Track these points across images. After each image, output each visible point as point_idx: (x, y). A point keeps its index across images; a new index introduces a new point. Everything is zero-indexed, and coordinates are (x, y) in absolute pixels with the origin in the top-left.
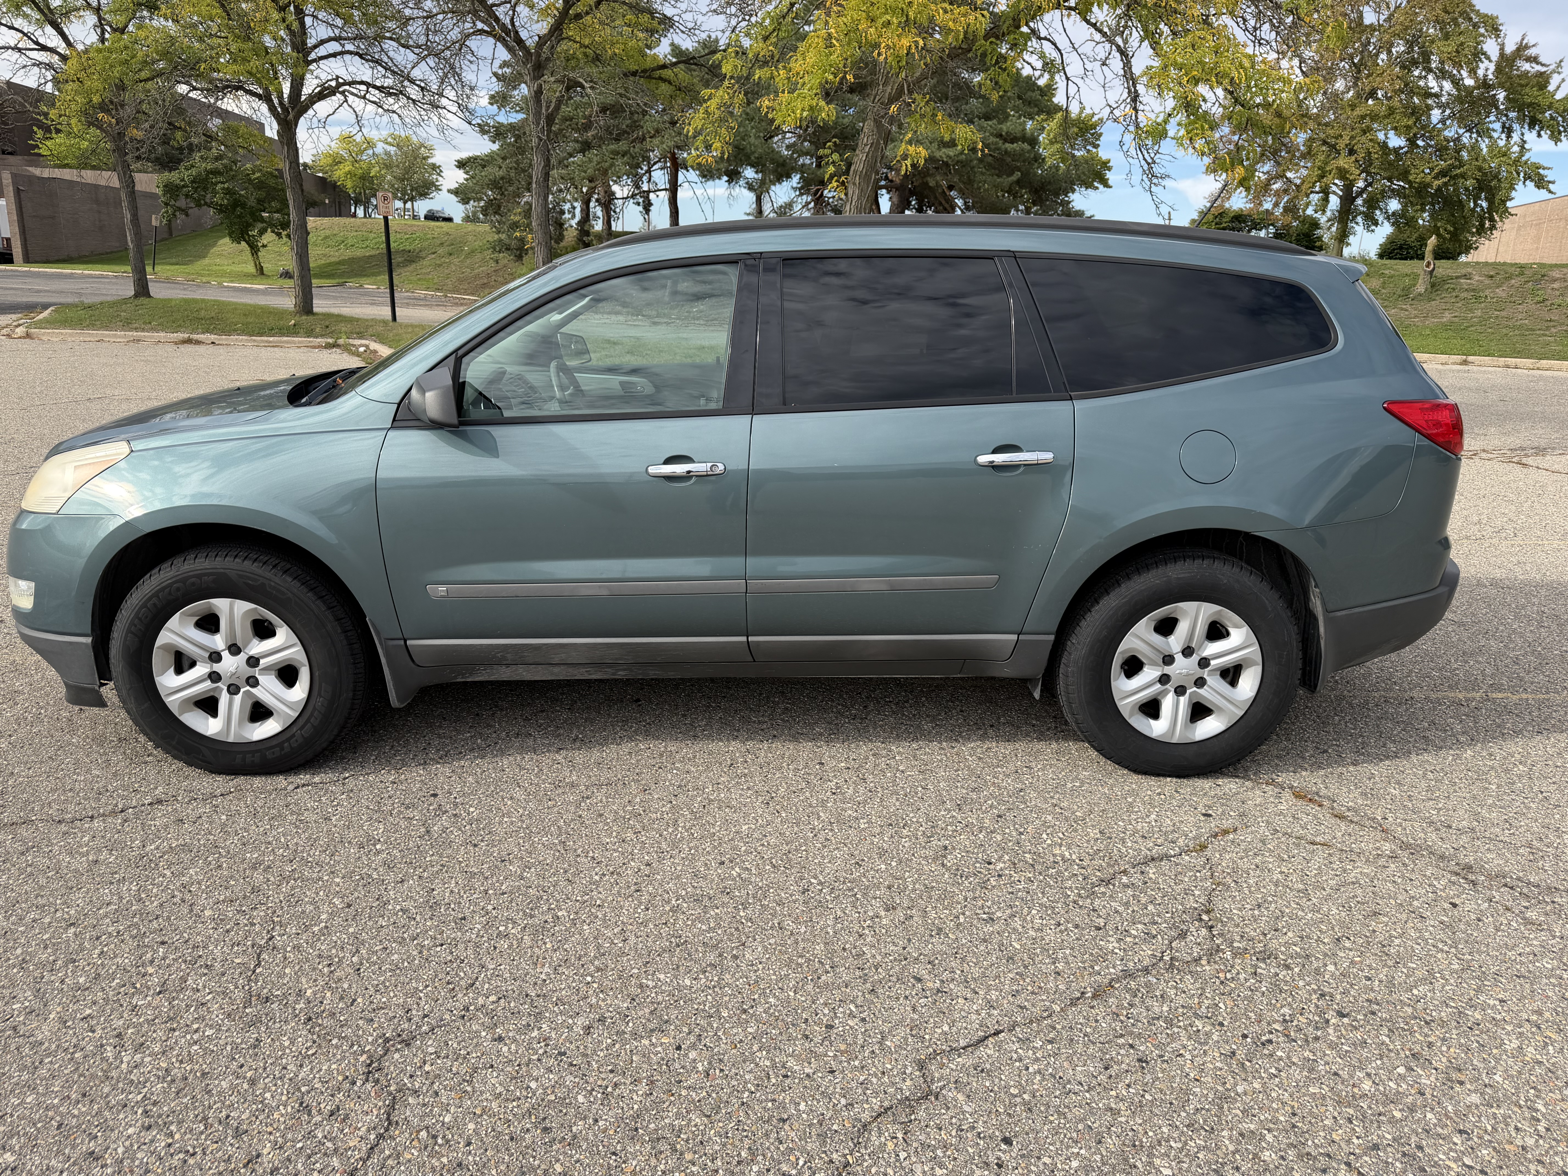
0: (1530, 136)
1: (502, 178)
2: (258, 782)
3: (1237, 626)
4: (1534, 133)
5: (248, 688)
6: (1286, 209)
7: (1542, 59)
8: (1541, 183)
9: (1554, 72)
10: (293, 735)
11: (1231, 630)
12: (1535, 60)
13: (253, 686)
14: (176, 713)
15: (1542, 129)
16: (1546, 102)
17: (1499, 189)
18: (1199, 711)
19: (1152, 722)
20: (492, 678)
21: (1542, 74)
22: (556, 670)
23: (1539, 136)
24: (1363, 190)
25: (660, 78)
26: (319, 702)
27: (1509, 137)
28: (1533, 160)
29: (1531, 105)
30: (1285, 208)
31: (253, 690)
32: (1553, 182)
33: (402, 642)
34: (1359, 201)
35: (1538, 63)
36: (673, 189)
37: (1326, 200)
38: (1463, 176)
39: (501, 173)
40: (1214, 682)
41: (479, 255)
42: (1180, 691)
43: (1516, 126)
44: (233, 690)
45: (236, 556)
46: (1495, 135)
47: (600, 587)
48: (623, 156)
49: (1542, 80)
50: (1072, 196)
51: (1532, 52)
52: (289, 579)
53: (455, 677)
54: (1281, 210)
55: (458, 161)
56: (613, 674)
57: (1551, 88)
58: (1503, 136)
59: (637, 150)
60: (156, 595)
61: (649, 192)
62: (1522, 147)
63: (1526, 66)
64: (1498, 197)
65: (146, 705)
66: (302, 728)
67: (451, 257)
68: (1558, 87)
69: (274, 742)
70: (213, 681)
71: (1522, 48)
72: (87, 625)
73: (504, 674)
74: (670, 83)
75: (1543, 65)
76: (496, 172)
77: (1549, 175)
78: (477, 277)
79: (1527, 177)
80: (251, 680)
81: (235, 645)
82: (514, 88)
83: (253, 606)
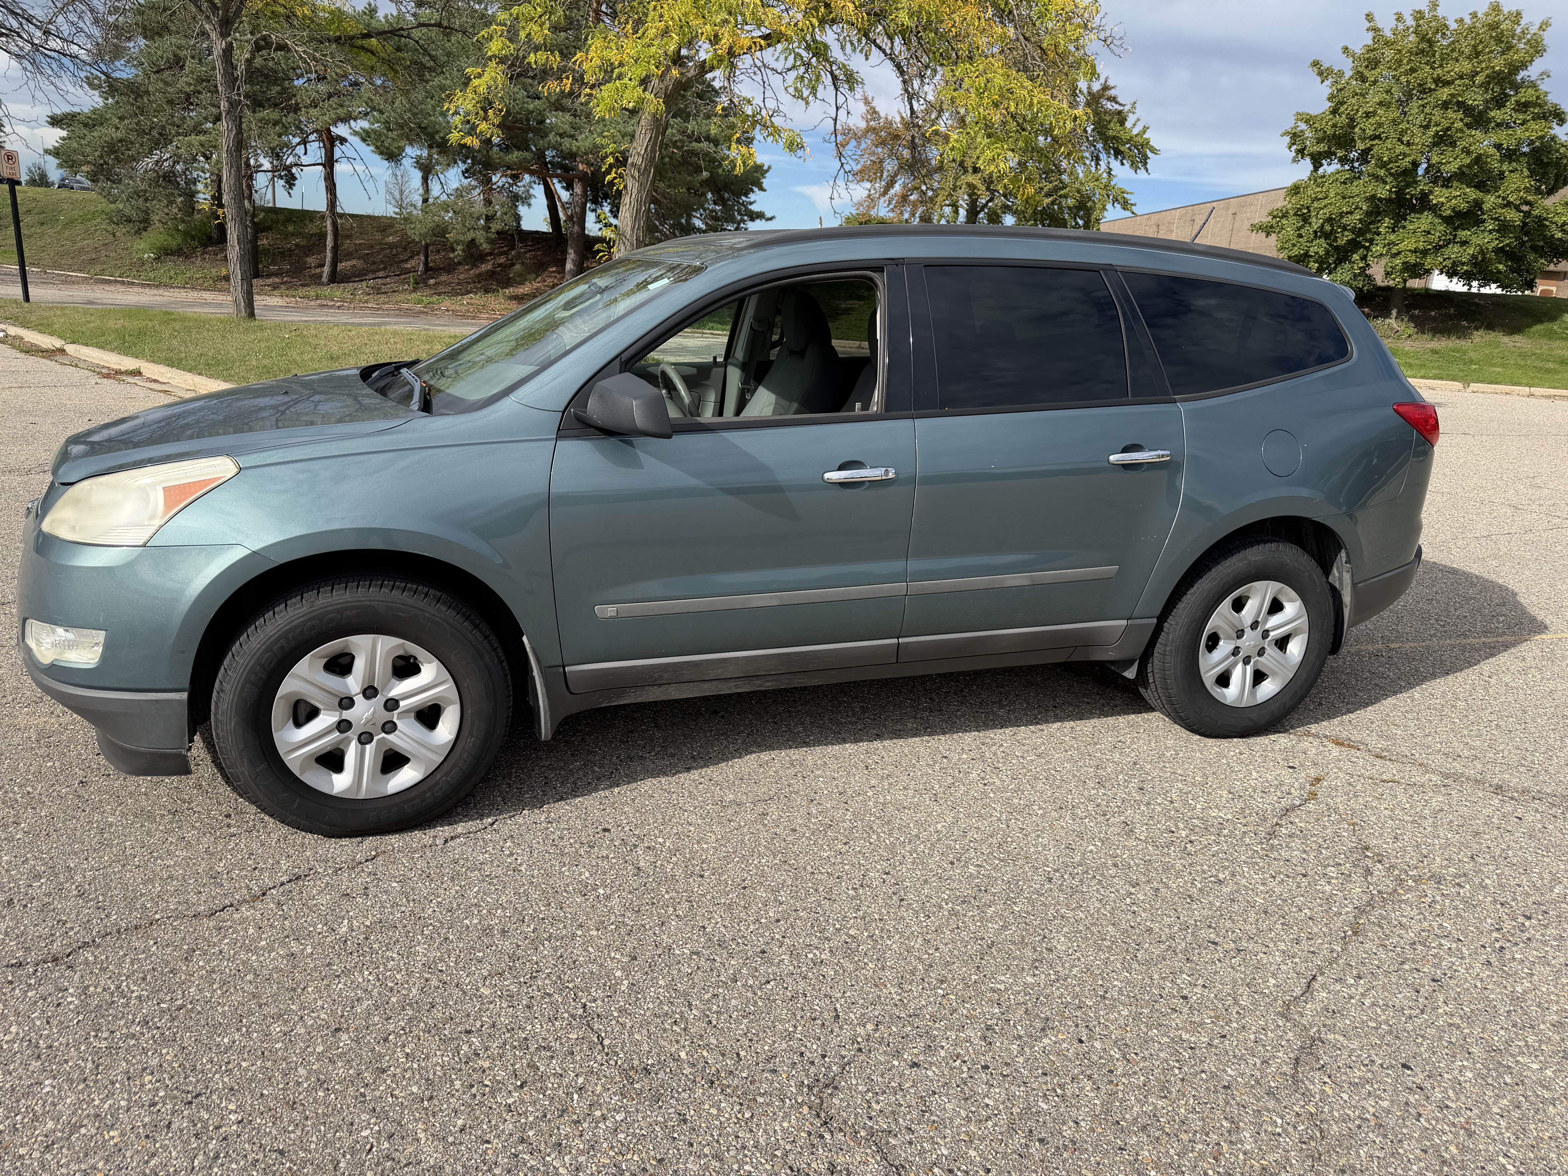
0: (1115, 164)
1: (121, 141)
2: (394, 841)
3: (1291, 600)
4: (1118, 163)
5: (383, 735)
6: (922, 219)
7: (1119, 100)
8: (1126, 205)
9: (1129, 111)
10: (437, 783)
11: (1285, 604)
12: (1113, 99)
13: (387, 733)
14: (297, 773)
15: (1124, 158)
16: (1124, 136)
17: (1092, 209)
18: (1259, 677)
19: (1224, 690)
20: (639, 700)
21: (1120, 113)
22: (706, 686)
23: (1122, 164)
24: (986, 205)
25: (362, 48)
26: (470, 742)
27: (1097, 164)
28: (1119, 186)
29: (1114, 138)
30: (920, 217)
31: (391, 737)
32: (1134, 205)
33: (561, 669)
34: (981, 215)
35: (1117, 103)
36: (329, 163)
37: (956, 212)
38: (1065, 196)
39: (119, 134)
40: (1272, 651)
41: (80, 226)
42: (1247, 661)
43: (1103, 156)
44: (365, 738)
45: (381, 586)
46: (1088, 162)
47: (771, 597)
48: (274, 125)
49: (1121, 118)
50: (752, 197)
51: (1112, 92)
52: (444, 608)
53: (602, 703)
54: (918, 220)
55: (51, 117)
56: (760, 686)
57: (1128, 124)
58: (1093, 163)
59: (289, 120)
60: (285, 635)
61: (291, 166)
62: (1109, 173)
63: (1109, 105)
64: (1094, 216)
65: (262, 767)
66: (446, 775)
67: (44, 228)
68: (1134, 125)
69: (414, 793)
70: (341, 732)
71: (1106, 88)
72: (185, 678)
73: (653, 695)
74: (372, 53)
75: (1120, 105)
76: (109, 133)
77: (1132, 199)
78: (81, 250)
79: (1116, 200)
80: (388, 726)
81: (371, 687)
82: (129, 39)
83: (400, 641)
